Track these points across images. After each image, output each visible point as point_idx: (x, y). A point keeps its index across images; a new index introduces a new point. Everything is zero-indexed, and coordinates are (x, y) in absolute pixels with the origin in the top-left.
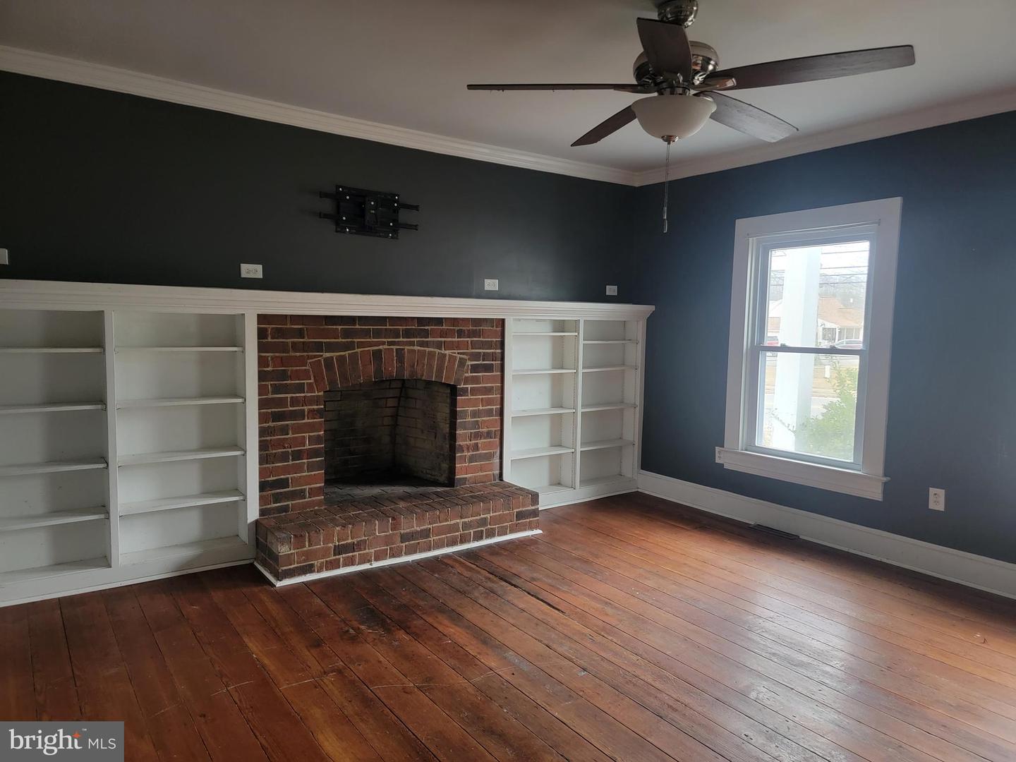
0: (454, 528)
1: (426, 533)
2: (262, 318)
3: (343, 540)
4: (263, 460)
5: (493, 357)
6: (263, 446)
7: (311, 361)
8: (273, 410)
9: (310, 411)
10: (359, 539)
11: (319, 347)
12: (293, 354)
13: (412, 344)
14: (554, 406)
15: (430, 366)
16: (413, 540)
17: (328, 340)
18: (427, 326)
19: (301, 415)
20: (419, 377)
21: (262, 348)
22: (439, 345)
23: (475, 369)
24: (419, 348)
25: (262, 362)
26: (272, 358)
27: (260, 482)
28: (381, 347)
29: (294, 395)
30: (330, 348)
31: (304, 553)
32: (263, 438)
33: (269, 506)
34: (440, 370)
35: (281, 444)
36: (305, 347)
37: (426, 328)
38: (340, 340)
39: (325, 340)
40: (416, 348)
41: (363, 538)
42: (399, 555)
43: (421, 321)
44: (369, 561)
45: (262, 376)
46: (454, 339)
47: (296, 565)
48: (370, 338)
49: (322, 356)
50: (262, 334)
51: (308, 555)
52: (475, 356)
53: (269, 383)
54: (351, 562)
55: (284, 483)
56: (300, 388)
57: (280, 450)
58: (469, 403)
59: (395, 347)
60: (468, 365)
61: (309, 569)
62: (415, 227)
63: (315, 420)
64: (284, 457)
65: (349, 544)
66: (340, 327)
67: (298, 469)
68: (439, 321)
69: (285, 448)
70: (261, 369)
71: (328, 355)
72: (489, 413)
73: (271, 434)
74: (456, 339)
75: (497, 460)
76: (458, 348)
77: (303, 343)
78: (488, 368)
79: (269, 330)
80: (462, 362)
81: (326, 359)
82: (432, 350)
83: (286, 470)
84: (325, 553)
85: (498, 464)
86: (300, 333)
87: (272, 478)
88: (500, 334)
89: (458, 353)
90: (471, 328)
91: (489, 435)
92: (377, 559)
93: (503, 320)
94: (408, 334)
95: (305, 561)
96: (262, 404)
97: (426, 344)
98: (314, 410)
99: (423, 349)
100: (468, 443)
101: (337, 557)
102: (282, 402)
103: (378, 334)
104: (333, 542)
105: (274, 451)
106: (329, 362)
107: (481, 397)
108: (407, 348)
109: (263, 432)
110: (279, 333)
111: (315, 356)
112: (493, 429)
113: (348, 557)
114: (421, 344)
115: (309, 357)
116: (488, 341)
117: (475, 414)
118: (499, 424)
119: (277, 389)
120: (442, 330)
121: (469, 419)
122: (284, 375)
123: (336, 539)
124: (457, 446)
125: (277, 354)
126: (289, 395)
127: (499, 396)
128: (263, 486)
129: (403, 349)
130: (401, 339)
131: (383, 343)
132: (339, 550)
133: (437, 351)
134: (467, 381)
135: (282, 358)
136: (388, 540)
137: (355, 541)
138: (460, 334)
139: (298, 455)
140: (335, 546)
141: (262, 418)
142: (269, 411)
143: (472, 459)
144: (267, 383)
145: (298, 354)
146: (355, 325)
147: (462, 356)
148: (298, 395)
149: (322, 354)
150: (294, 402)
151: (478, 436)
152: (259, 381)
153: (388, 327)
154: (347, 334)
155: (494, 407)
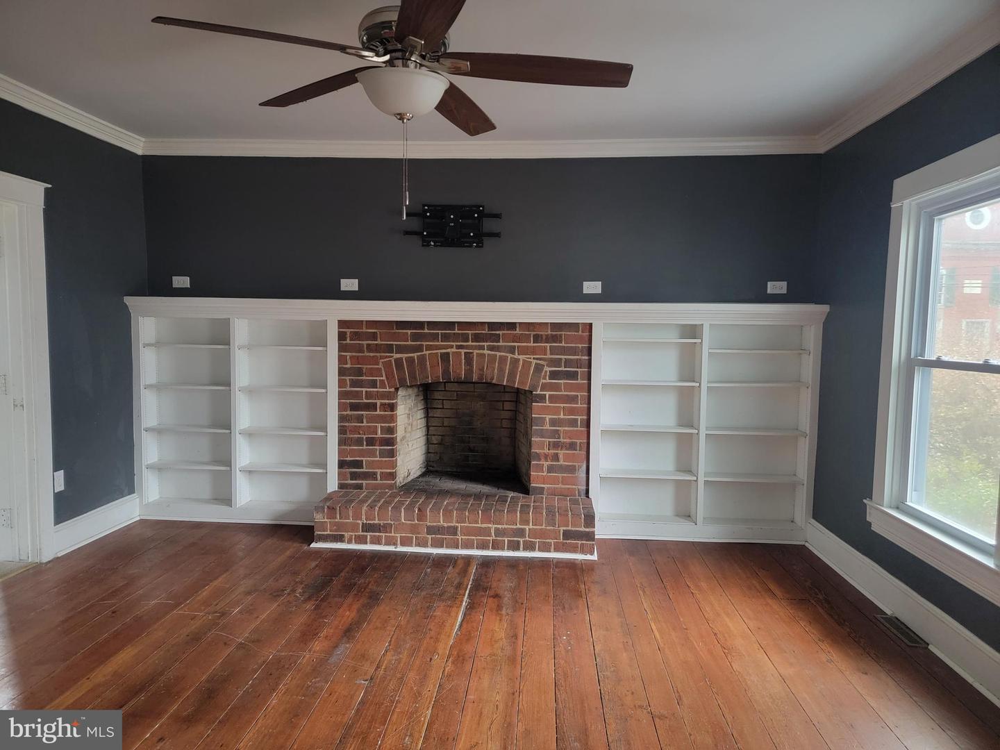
0: (486, 532)
1: (453, 531)
2: (342, 324)
3: (370, 520)
4: (342, 442)
5: (578, 364)
6: (342, 431)
7: (383, 360)
8: (351, 401)
9: (382, 404)
10: (385, 522)
11: (389, 349)
12: (368, 354)
13: (482, 348)
14: (681, 425)
15: (501, 370)
16: (440, 534)
17: (399, 343)
18: (498, 330)
19: (372, 407)
20: (489, 381)
21: (342, 348)
22: (512, 350)
23: (554, 375)
24: (490, 352)
25: (342, 360)
26: (350, 357)
27: (339, 461)
28: (449, 350)
29: (368, 390)
30: (401, 349)
31: (336, 524)
32: (342, 424)
33: (346, 482)
34: (512, 374)
35: (356, 430)
36: (377, 348)
37: (498, 332)
38: (410, 343)
39: (396, 343)
40: (486, 352)
41: (389, 522)
42: (425, 545)
43: (492, 326)
44: (395, 544)
45: (342, 372)
46: (528, 344)
47: (329, 533)
48: (438, 341)
49: (392, 357)
50: (342, 336)
51: (340, 526)
52: (557, 363)
53: (348, 378)
54: (377, 541)
55: (358, 464)
56: (374, 384)
57: (356, 436)
58: (547, 410)
59: (463, 351)
60: (546, 371)
61: (340, 539)
62: (497, 235)
63: (386, 413)
64: (359, 442)
65: (376, 524)
66: (409, 332)
67: (372, 454)
68: (512, 326)
69: (360, 434)
70: (340, 366)
71: (398, 356)
72: (573, 423)
73: (349, 421)
74: (532, 344)
75: (584, 475)
76: (534, 353)
77: (376, 344)
78: (573, 376)
79: (348, 333)
80: (539, 368)
81: (396, 360)
82: (504, 354)
83: (362, 454)
84: (354, 528)
85: (585, 479)
86: (374, 337)
87: (349, 459)
88: (587, 339)
89: (534, 359)
90: (549, 332)
91: (572, 446)
92: (403, 544)
93: (591, 325)
94: (477, 338)
95: (336, 531)
96: (342, 395)
97: (498, 349)
98: (385, 404)
99: (493, 353)
100: (546, 451)
101: (365, 534)
102: (357, 395)
103: (446, 338)
104: (361, 519)
105: (352, 436)
106: (399, 362)
107: (562, 405)
108: (476, 352)
109: (342, 419)
110: (356, 336)
111: (387, 357)
112: (578, 441)
113: (374, 536)
114: (491, 348)
115: (382, 357)
116: (572, 347)
117: (553, 422)
118: (586, 435)
119: (354, 384)
120: (515, 335)
121: (547, 427)
122: (360, 372)
123: (364, 517)
124: (533, 454)
125: (354, 354)
126: (364, 390)
127: (586, 406)
128: (342, 464)
129: (472, 353)
130: (470, 343)
131: (452, 347)
132: (368, 528)
133: (510, 356)
134: (544, 387)
135: (358, 357)
136: (414, 529)
137: (382, 523)
138: (537, 339)
139: (371, 442)
140: (363, 523)
141: (341, 407)
142: (348, 401)
143: (550, 469)
144: (346, 378)
145: (372, 354)
146: (423, 329)
147: (538, 362)
148: (372, 390)
149: (392, 355)
150: (369, 395)
151: (556, 445)
152: (339, 376)
153: (456, 331)
154: (415, 337)
155: (579, 418)
